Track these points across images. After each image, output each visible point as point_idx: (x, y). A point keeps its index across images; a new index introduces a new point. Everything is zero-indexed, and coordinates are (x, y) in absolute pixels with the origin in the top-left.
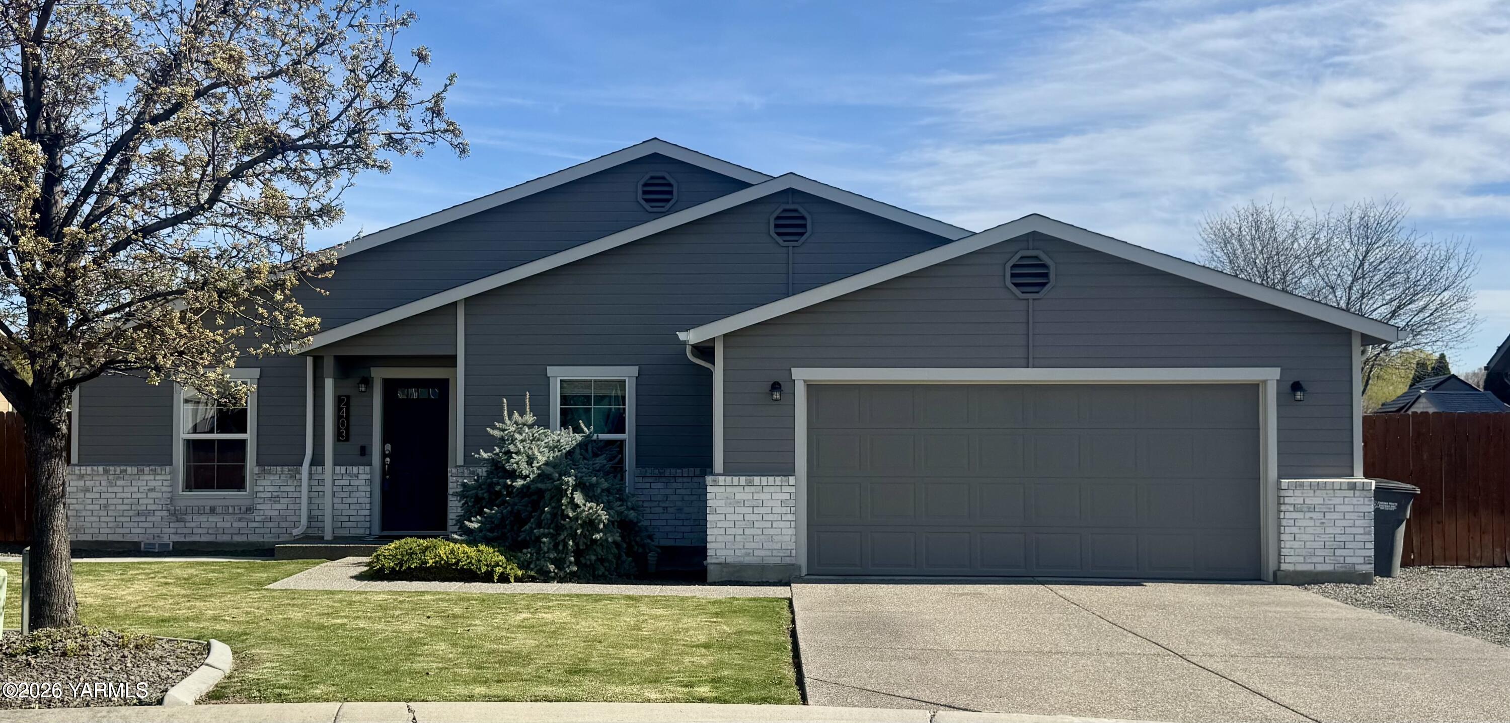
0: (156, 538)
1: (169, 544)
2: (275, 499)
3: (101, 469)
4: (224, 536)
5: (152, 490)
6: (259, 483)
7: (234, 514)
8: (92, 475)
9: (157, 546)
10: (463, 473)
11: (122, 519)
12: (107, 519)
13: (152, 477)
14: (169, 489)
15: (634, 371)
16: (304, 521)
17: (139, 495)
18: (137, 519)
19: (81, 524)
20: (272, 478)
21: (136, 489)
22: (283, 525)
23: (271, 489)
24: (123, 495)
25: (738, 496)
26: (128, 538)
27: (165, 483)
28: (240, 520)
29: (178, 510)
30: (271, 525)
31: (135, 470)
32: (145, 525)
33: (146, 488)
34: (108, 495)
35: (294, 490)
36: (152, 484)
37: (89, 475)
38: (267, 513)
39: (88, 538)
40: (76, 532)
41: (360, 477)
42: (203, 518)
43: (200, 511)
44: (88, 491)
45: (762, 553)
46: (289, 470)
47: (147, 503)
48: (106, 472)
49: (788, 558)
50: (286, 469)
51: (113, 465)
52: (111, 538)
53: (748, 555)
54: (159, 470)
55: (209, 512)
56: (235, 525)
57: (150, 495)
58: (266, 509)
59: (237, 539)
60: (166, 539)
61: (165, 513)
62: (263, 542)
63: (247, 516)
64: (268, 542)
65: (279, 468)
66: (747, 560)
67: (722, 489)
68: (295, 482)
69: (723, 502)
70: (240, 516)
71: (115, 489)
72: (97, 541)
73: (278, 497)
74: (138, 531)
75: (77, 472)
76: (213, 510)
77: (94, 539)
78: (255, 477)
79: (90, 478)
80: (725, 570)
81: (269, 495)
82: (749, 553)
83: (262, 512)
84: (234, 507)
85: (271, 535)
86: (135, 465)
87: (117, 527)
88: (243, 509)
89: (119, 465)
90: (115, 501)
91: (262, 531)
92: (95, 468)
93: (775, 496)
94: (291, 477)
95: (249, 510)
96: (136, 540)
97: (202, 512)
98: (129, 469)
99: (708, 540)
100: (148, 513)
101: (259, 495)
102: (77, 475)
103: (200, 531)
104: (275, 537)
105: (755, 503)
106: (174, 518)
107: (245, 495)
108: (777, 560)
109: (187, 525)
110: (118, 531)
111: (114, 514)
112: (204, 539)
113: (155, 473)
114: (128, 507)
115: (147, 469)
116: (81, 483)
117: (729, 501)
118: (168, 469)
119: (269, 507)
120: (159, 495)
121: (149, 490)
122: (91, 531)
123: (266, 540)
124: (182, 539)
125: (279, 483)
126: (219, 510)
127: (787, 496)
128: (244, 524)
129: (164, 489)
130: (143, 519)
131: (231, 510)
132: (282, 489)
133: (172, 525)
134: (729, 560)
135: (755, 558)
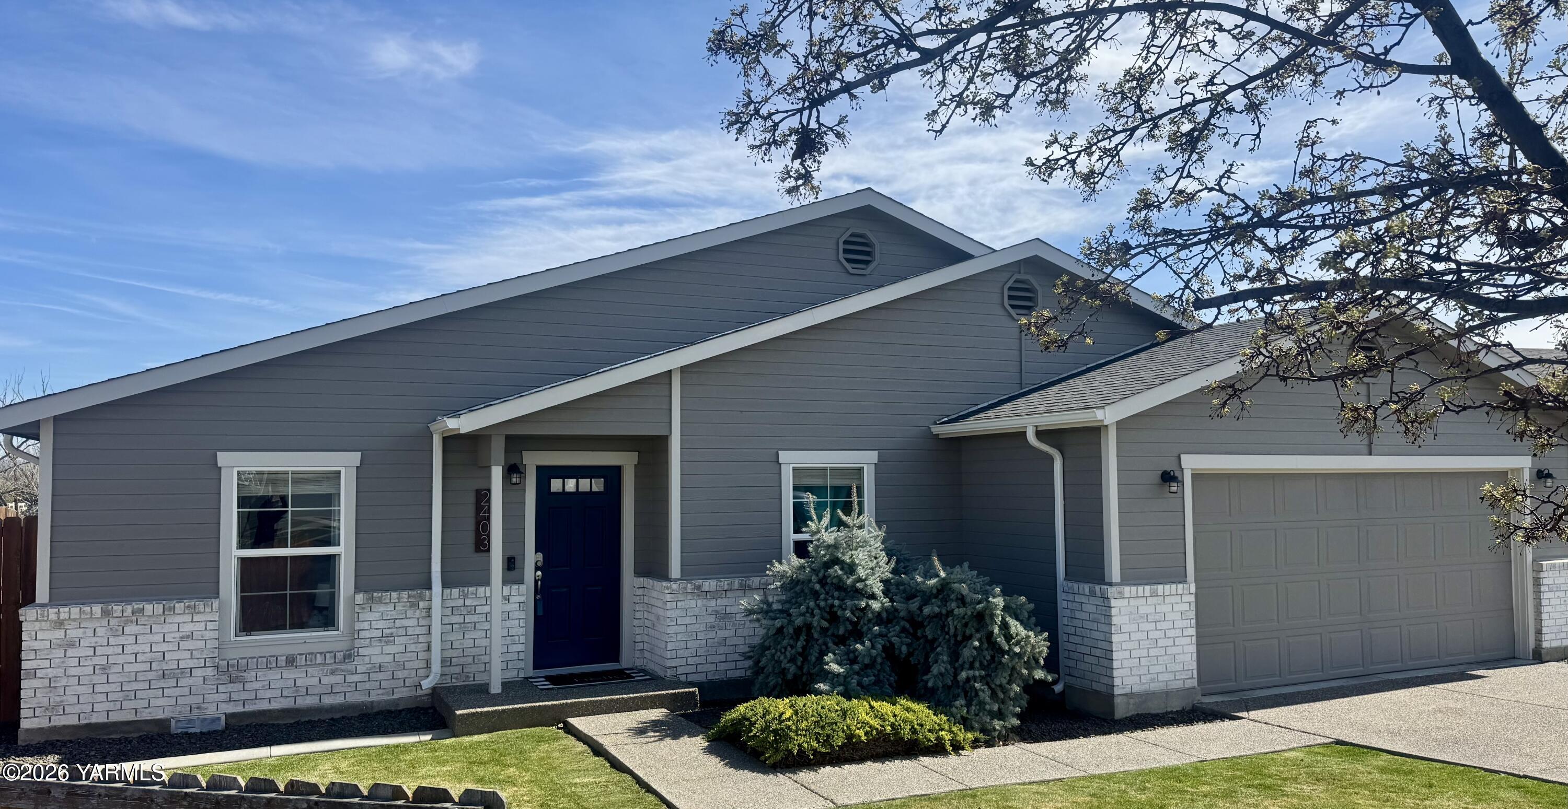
0: (195, 712)
1: (219, 719)
2: (386, 639)
3: (97, 609)
4: (308, 698)
5: (189, 637)
6: (362, 617)
7: (325, 664)
8: (79, 621)
9: (197, 723)
10: (685, 588)
11: (135, 686)
12: (107, 688)
13: (188, 618)
14: (215, 635)
15: (873, 456)
16: (436, 667)
17: (164, 647)
18: (162, 684)
19: (58, 699)
20: (382, 609)
21: (159, 638)
22: (400, 674)
23: (381, 624)
24: (136, 649)
25: (1142, 610)
26: (145, 715)
27: (210, 626)
28: (333, 673)
29: (233, 666)
30: (381, 676)
31: (159, 608)
32: (177, 692)
33: (177, 635)
34: (109, 650)
35: (416, 624)
36: (187, 628)
37: (74, 620)
38: (375, 660)
39: (72, 721)
40: (48, 713)
41: (512, 599)
42: (274, 675)
43: (270, 663)
44: (72, 645)
45: (1164, 677)
46: (409, 597)
47: (178, 657)
48: (106, 613)
49: (1189, 680)
50: (405, 594)
51: (117, 602)
52: (114, 717)
53: (1152, 680)
54: (200, 605)
55: (284, 664)
56: (325, 680)
57: (185, 645)
58: (373, 654)
59: (328, 700)
60: (211, 711)
61: (210, 672)
62: (372, 702)
63: (343, 667)
64: (379, 702)
65: (394, 595)
66: (1154, 687)
67: (1125, 602)
68: (418, 611)
69: (1127, 617)
70: (334, 667)
71: (122, 640)
72: (88, 725)
73: (391, 635)
74: (161, 702)
75: (53, 616)
76: (291, 661)
77: (83, 722)
78: (357, 610)
79: (75, 624)
80: (1132, 701)
81: (378, 633)
82: (1154, 679)
83: (367, 659)
84: (324, 654)
85: (380, 692)
86: (159, 601)
87: (127, 698)
88: (340, 656)
89: (129, 602)
90: (121, 659)
91: (368, 686)
92: (87, 609)
93: (1176, 608)
94: (411, 606)
95: (349, 656)
96: (160, 716)
97: (274, 665)
98: (149, 608)
99: (1115, 667)
100: (180, 673)
101: (362, 634)
102: (51, 621)
103: (268, 694)
104: (388, 693)
105: (1157, 617)
106: (225, 678)
107: (335, 636)
108: (1178, 685)
109: (247, 686)
110: (126, 704)
111: (120, 680)
112: (276, 705)
113: (193, 610)
114: (146, 666)
115: (180, 607)
116: (59, 634)
117: (1132, 616)
118: (216, 603)
119: (377, 650)
120: (201, 644)
121: (181, 638)
122: (77, 709)
123: (374, 698)
124: (239, 709)
125: (394, 615)
126: (301, 660)
127: (1186, 607)
128: (339, 679)
129: (208, 635)
130: (172, 683)
131: (319, 659)
132: (398, 623)
133: (221, 689)
134: (1136, 689)
135: (1161, 684)
